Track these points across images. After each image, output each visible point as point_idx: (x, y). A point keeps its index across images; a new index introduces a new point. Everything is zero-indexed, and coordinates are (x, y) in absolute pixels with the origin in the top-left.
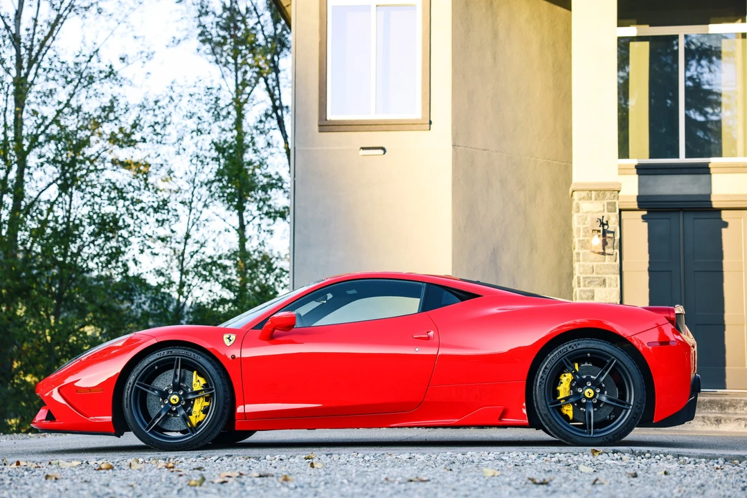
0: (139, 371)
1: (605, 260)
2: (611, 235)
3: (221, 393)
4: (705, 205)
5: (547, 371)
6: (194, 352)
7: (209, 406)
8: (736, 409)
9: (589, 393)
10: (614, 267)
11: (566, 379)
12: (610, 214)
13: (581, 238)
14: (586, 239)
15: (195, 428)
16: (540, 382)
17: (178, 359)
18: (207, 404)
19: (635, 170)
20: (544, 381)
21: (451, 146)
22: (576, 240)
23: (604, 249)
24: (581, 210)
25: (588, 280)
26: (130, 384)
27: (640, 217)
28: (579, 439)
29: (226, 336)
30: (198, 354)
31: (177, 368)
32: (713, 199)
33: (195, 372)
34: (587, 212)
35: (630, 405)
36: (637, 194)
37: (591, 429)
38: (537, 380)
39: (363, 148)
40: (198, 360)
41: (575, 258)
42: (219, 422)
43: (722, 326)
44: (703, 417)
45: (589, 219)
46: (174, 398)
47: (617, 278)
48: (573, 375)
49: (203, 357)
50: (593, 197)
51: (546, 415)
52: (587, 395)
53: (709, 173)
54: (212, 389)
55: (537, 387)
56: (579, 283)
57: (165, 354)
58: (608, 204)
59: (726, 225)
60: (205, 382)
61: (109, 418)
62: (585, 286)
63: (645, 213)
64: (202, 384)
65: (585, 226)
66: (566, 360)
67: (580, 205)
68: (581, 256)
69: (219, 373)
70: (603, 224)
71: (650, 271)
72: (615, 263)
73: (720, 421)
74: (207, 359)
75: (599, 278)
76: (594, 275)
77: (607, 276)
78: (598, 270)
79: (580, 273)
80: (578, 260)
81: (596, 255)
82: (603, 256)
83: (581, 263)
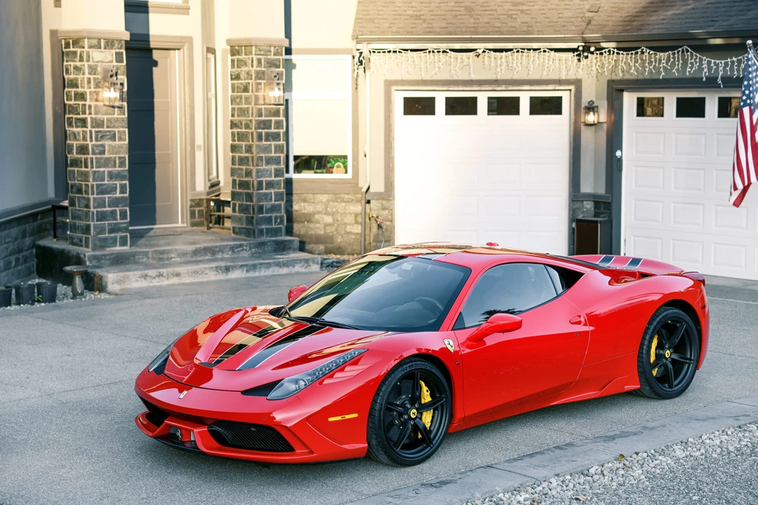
0: (389, 390)
1: (114, 114)
4: (144, 45)
6: (427, 363)
9: (668, 353)
10: (123, 121)
12: (118, 64)
13: (92, 90)
14: (97, 90)
17: (418, 372)
24: (91, 59)
25: (100, 135)
31: (417, 381)
32: (150, 39)
34: (97, 62)
35: (692, 360)
40: (432, 371)
43: (153, 164)
45: (100, 69)
46: (414, 412)
50: (102, 46)
53: (147, 12)
56: (91, 137)
57: (408, 369)
58: (117, 53)
59: (155, 64)
61: (365, 445)
62: (97, 140)
65: (97, 76)
66: (659, 329)
67: (90, 53)
68: (93, 108)
70: (112, 75)
72: (123, 116)
75: (109, 132)
76: (105, 129)
77: (116, 130)
78: (109, 124)
79: (93, 127)
80: (90, 114)
81: (106, 108)
82: (112, 109)
83: (93, 116)
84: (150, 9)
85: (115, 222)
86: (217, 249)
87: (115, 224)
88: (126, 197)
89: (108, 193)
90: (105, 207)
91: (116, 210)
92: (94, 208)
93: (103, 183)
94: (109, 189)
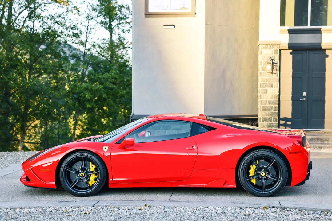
0: (66, 162)
1: (272, 76)
2: (276, 65)
3: (102, 172)
4: (319, 48)
5: (245, 164)
6: (90, 154)
7: (97, 177)
8: (328, 141)
9: (263, 174)
10: (276, 79)
11: (253, 167)
12: (275, 55)
13: (262, 66)
14: (264, 66)
15: (91, 187)
16: (242, 169)
17: (83, 157)
18: (96, 176)
19: (288, 32)
20: (243, 169)
21: (205, 25)
22: (260, 67)
23: (272, 71)
24: (262, 53)
25: (265, 85)
26: (63, 168)
27: (289, 53)
28: (258, 194)
29: (104, 147)
30: (92, 155)
31: (83, 160)
32: (322, 45)
33: (91, 162)
34: (265, 54)
35: (281, 180)
36: (288, 43)
37: (263, 189)
38: (240, 168)
39: (165, 25)
40: (92, 158)
41: (259, 74)
42: (101, 185)
43: (324, 101)
44: (314, 146)
45: (266, 57)
46: (82, 174)
47: (277, 84)
48: (256, 166)
49: (94, 156)
50: (268, 47)
51: (244, 184)
52: (262, 175)
54: (98, 171)
55: (240, 171)
56: (261, 86)
57: (78, 155)
58: (275, 50)
59: (327, 56)
60: (95, 167)
61: (54, 183)
62: (263, 87)
63: (291, 51)
64: (94, 168)
65: (264, 60)
66: (253, 160)
67: (262, 51)
68: (262, 74)
69: (101, 164)
70: (272, 60)
71: (293, 77)
72: (277, 77)
73: (321, 148)
74: (96, 157)
75: (269, 84)
76: (268, 82)
77: (273, 83)
78: (269, 80)
79: (262, 82)
80: (261, 76)
81: (269, 73)
82: (272, 74)
83: (262, 77)
84: (322, 32)
85: (271, 123)
86: (325, 139)
87: (271, 124)
88: (277, 112)
89: (268, 110)
90: (266, 116)
91: (271, 118)
92: (261, 116)
93: (266, 105)
94: (268, 108)
